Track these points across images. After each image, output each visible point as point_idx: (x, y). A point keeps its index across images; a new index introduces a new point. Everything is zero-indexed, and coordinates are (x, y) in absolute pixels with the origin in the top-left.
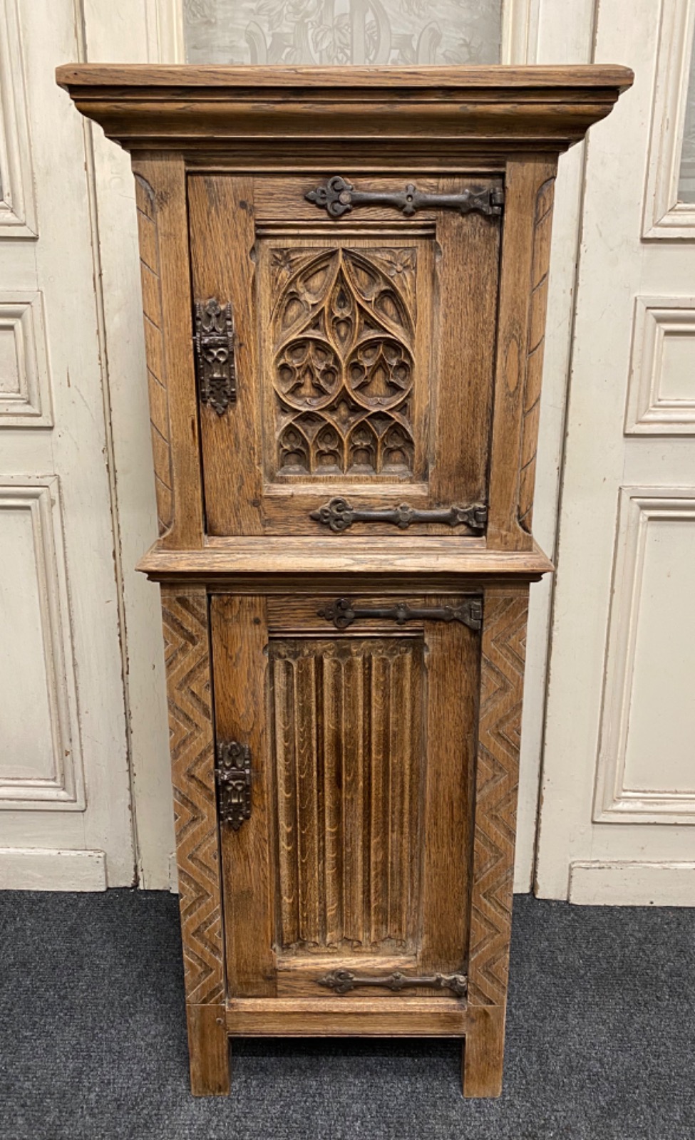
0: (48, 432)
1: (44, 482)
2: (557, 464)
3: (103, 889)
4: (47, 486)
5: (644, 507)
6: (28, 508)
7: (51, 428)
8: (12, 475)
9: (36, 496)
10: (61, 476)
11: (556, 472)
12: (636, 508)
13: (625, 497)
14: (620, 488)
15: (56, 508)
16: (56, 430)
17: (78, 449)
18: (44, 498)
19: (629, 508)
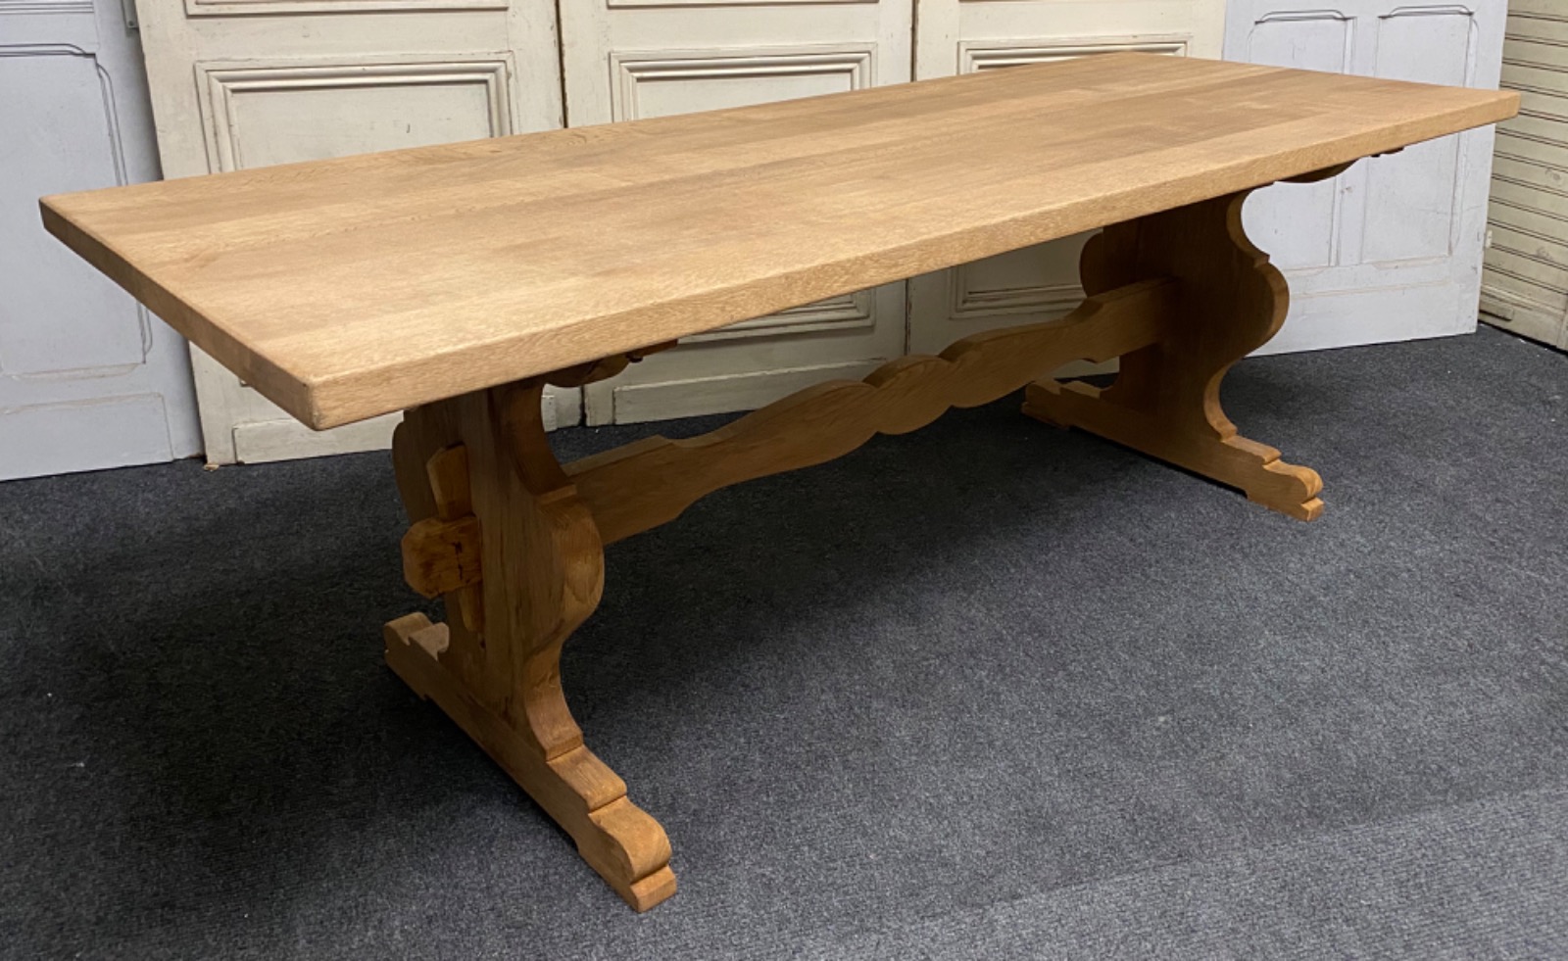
0: (502, 13)
1: (503, 57)
2: (910, 26)
3: (554, 428)
4: (504, 61)
5: (976, 58)
6: (485, 82)
7: (505, 9)
8: (474, 51)
9: (493, 71)
10: (515, 51)
11: (909, 32)
12: (969, 58)
13: (963, 50)
14: (958, 43)
15: (512, 81)
16: (511, 10)
17: (530, 27)
18: (502, 72)
19: (966, 57)
